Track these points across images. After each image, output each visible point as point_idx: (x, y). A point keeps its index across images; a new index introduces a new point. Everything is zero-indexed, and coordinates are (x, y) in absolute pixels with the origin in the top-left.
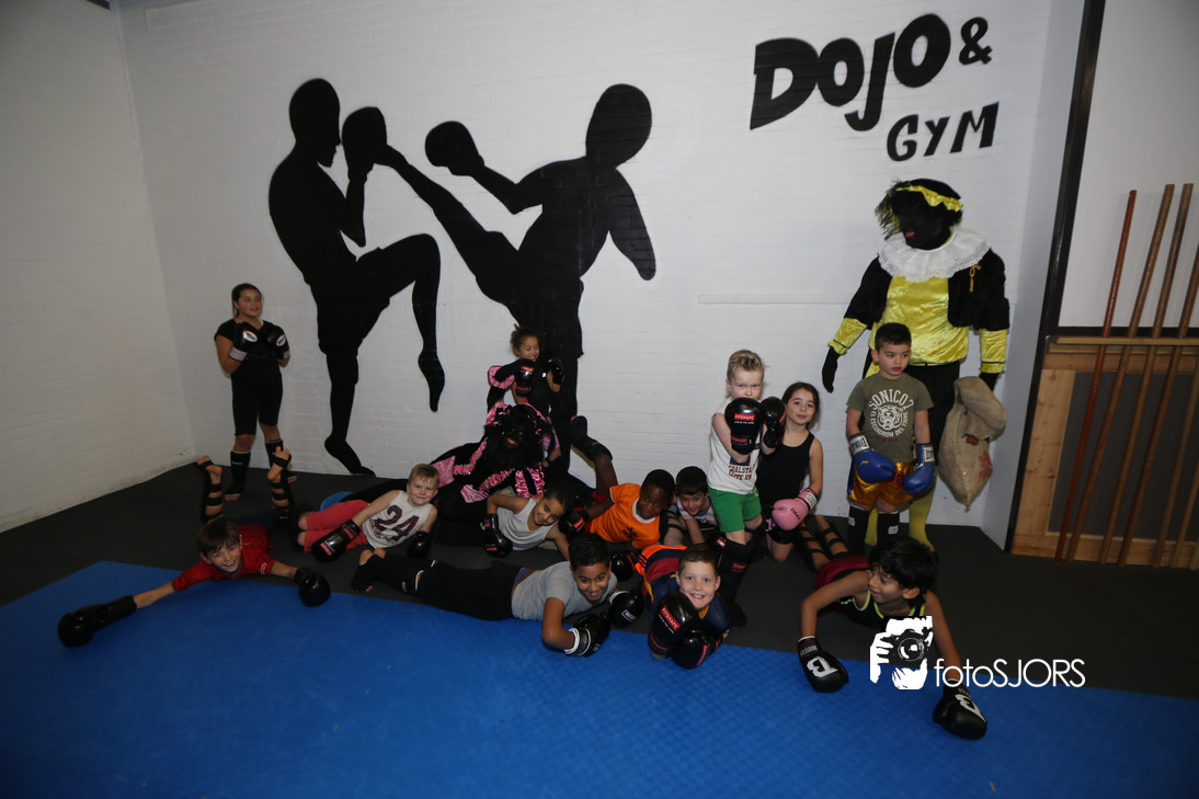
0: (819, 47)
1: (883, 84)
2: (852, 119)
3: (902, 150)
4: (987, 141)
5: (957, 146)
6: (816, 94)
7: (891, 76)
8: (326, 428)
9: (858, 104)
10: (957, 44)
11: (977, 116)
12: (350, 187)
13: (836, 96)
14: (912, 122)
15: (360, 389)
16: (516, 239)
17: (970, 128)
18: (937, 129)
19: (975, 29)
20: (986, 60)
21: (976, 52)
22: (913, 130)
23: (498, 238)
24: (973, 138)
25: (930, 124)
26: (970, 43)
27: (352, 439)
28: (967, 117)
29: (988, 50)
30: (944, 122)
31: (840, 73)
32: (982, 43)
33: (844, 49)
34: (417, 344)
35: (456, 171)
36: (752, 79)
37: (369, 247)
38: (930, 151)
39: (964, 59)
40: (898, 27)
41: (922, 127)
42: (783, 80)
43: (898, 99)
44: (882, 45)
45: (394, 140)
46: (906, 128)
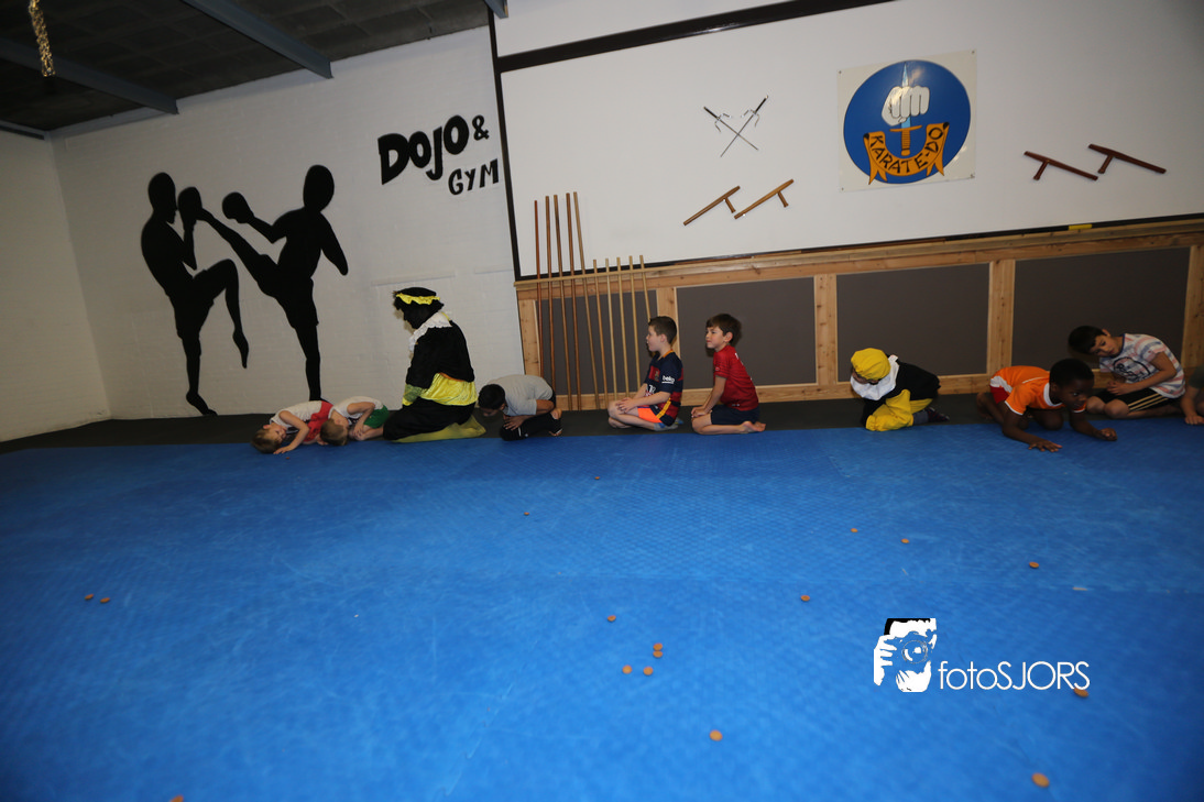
0: (408, 137)
1: (441, 154)
2: (429, 174)
3: (456, 189)
4: (496, 180)
5: (482, 184)
6: (410, 163)
7: (444, 149)
8: (185, 387)
9: (431, 166)
10: (472, 131)
11: (488, 167)
12: (185, 235)
13: (421, 163)
14: (458, 173)
15: (203, 358)
16: (275, 259)
17: (486, 174)
18: (471, 175)
19: (478, 122)
20: (487, 137)
21: (482, 134)
22: (460, 177)
23: (266, 258)
24: (489, 179)
25: (467, 173)
26: (478, 129)
27: (202, 392)
28: (484, 168)
29: (487, 132)
30: (473, 171)
31: (420, 150)
32: (484, 128)
33: (419, 137)
34: (231, 327)
35: (240, 221)
36: (379, 157)
37: (199, 270)
38: (470, 188)
39: (477, 138)
40: (443, 124)
41: (463, 175)
42: (393, 156)
43: (450, 162)
44: (437, 133)
45: (206, 206)
46: (456, 176)
